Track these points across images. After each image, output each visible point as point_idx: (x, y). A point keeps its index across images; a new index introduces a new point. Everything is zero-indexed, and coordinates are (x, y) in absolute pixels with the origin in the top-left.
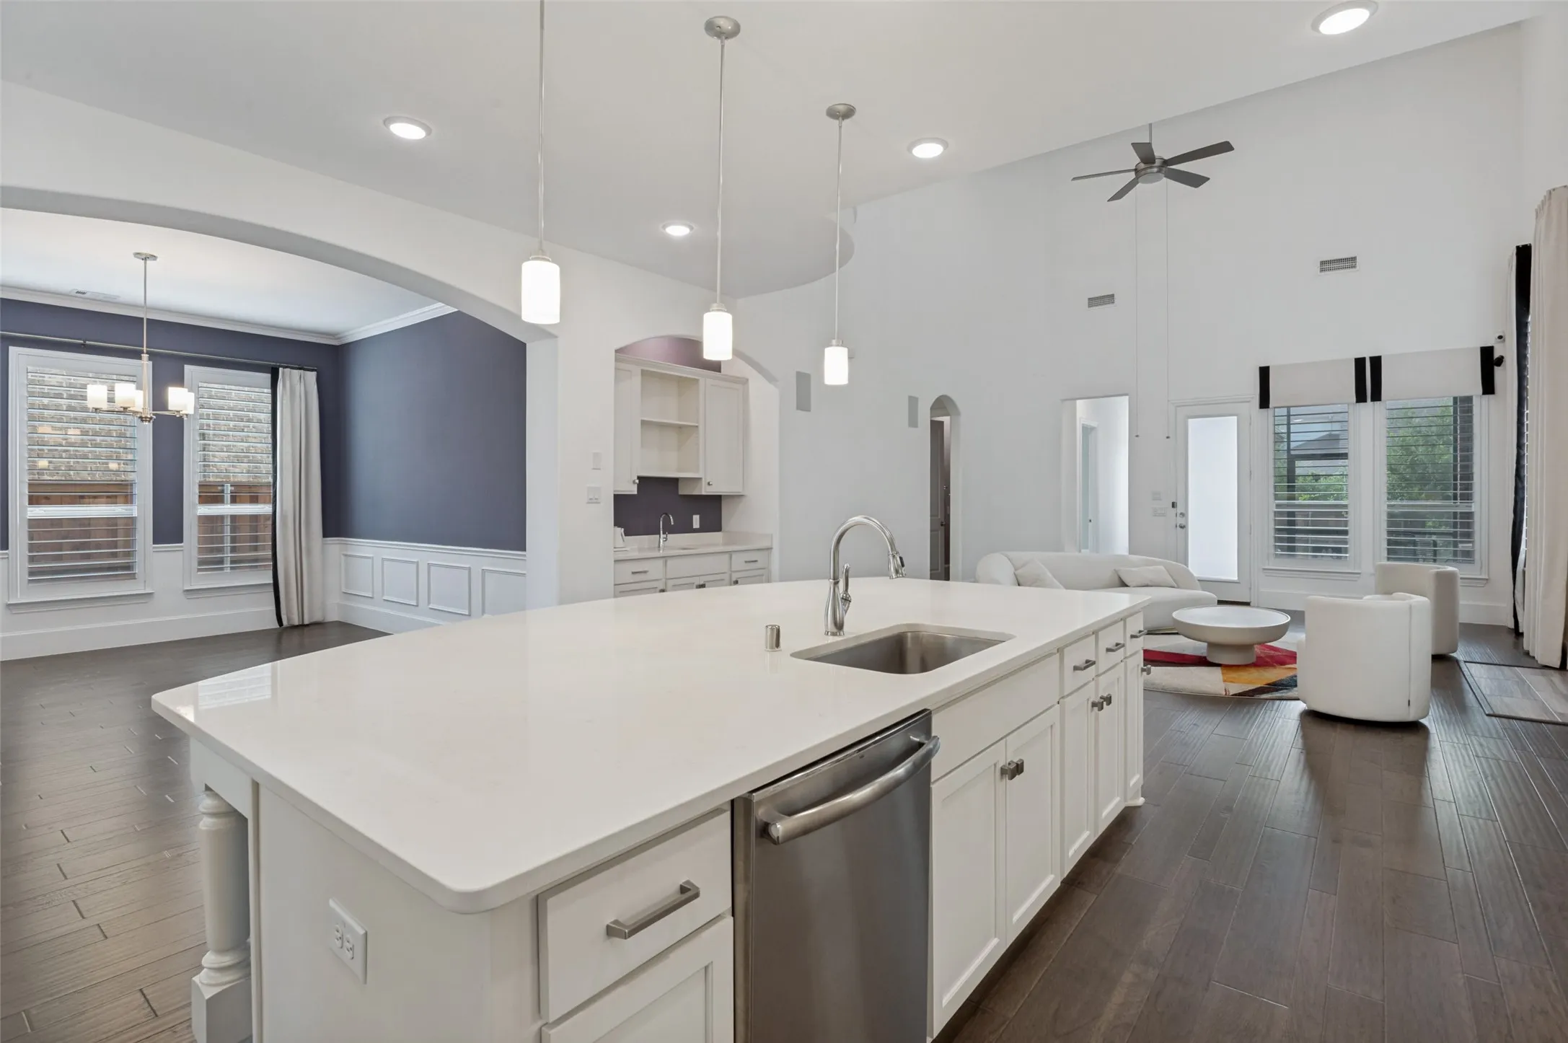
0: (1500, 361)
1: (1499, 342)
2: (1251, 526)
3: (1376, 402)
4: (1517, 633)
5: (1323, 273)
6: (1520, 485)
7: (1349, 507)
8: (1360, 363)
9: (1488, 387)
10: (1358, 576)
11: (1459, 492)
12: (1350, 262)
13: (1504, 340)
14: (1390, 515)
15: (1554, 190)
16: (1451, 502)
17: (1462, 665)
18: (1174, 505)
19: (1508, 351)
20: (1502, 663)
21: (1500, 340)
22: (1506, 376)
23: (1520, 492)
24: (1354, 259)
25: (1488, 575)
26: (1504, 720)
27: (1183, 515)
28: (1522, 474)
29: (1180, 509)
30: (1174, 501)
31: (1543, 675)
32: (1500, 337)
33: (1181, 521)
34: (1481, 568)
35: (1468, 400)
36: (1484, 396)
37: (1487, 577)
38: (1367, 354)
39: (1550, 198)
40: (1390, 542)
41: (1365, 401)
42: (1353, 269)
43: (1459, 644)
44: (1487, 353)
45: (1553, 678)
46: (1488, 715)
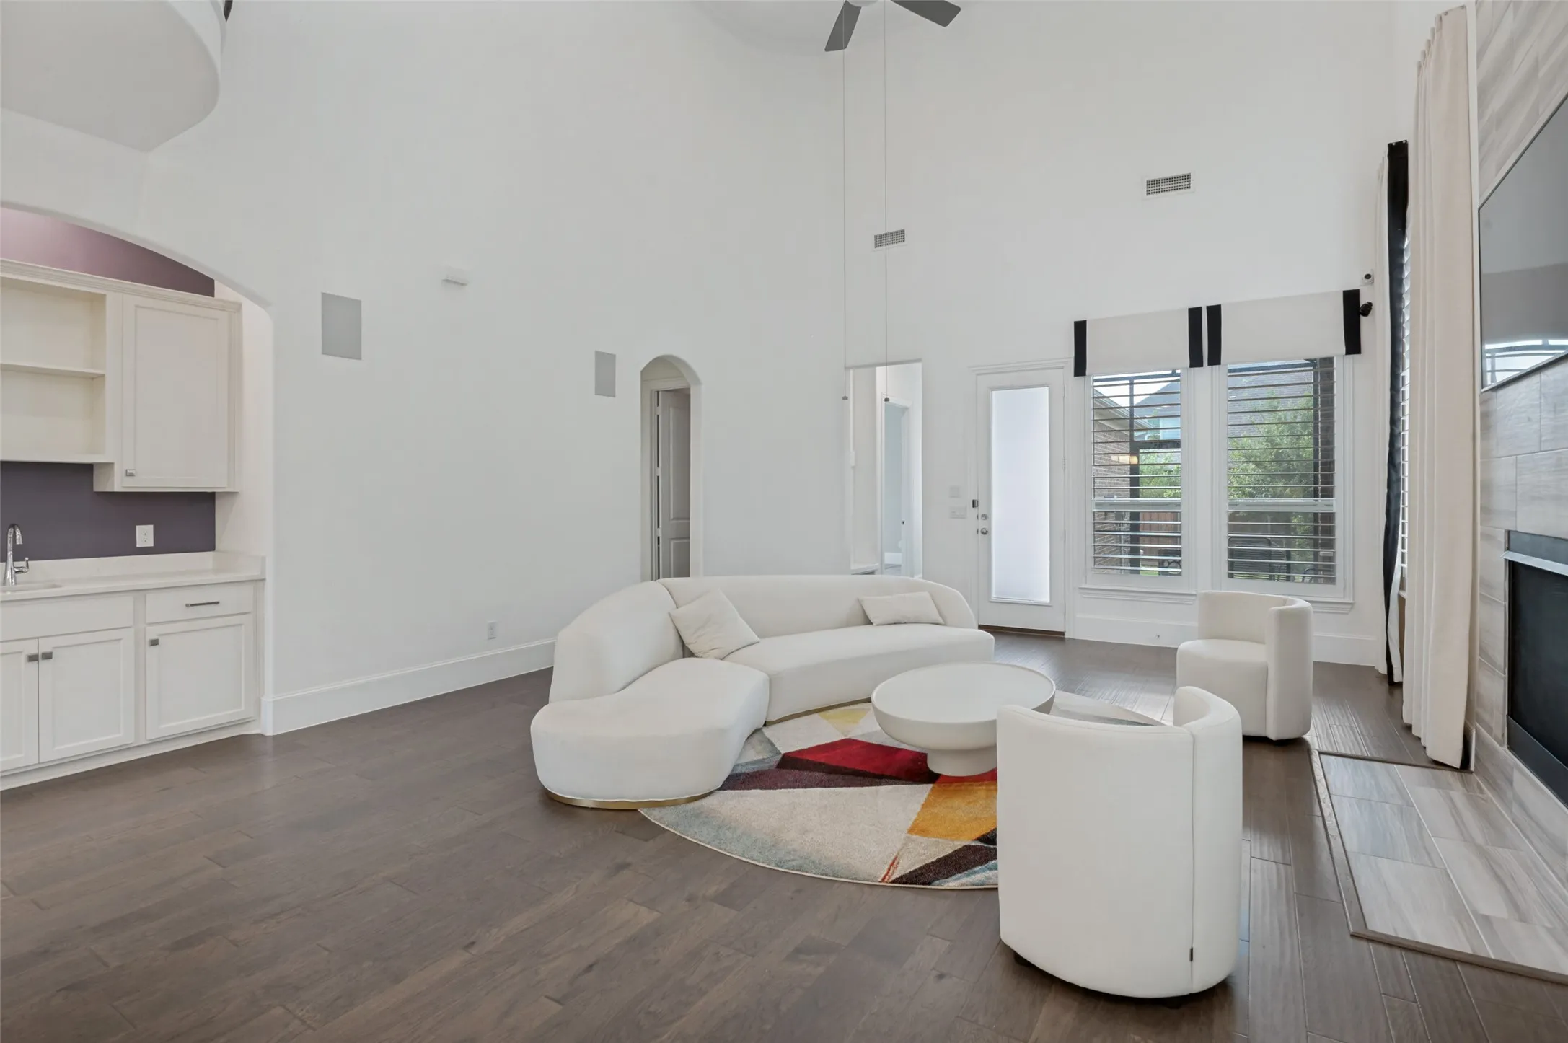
0: (1367, 309)
1: (1366, 284)
2: (1065, 531)
3: (1214, 367)
4: (1394, 686)
5: (1151, 196)
6: (1394, 478)
7: (1182, 506)
8: (1194, 314)
9: (1353, 344)
10: (1193, 598)
11: (1320, 486)
12: (1182, 181)
13: (1372, 283)
14: (1232, 517)
15: (1446, 13)
16: (1312, 500)
17: (1315, 758)
18: (974, 504)
19: (1378, 295)
20: (1376, 756)
21: (1367, 281)
22: (1375, 329)
23: (1394, 486)
24: (1187, 177)
25: (1353, 600)
26: (1384, 950)
27: (985, 517)
28: (1397, 462)
29: (982, 509)
30: (975, 498)
31: (1438, 785)
32: (1368, 277)
33: (982, 524)
34: (1345, 589)
35: (1328, 361)
36: (1348, 356)
37: (1351, 601)
38: (1204, 302)
39: (1440, 28)
40: (1232, 554)
41: (1201, 365)
42: (1187, 190)
43: (1315, 709)
44: (1351, 298)
45: (1453, 793)
46: (1353, 936)
